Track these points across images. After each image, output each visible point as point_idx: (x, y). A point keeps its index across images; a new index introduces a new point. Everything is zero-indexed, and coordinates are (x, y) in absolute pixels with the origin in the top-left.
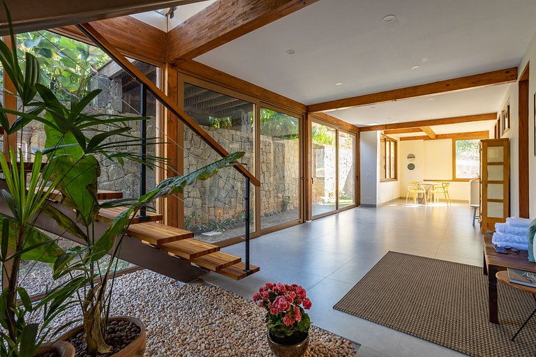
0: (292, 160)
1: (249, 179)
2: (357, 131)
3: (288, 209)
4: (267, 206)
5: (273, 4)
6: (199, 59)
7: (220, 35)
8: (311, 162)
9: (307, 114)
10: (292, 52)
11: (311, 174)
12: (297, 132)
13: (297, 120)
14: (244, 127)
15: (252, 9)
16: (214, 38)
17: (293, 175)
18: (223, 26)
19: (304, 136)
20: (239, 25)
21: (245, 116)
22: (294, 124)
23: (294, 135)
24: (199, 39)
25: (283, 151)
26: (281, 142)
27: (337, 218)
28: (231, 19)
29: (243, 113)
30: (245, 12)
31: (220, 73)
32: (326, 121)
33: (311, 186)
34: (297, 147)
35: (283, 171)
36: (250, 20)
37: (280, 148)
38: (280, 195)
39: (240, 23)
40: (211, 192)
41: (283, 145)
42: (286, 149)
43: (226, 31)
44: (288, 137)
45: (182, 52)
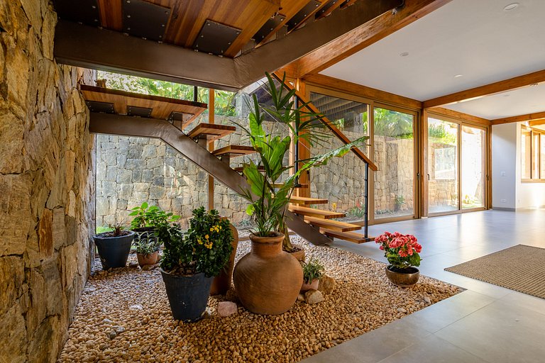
0: (405, 159)
1: (368, 164)
2: (488, 125)
3: (402, 209)
4: (379, 204)
5: (389, 23)
6: (323, 72)
7: (343, 52)
8: (427, 158)
9: (422, 110)
10: (405, 55)
11: (427, 170)
12: (411, 130)
13: (411, 117)
14: (356, 128)
15: (370, 29)
16: (338, 55)
17: (407, 175)
18: (345, 45)
19: (419, 133)
20: (359, 43)
21: (357, 117)
22: (408, 121)
23: (408, 134)
24: (325, 57)
25: (396, 150)
26: (394, 142)
27: (459, 219)
28: (353, 38)
29: (355, 114)
30: (365, 32)
31: (338, 81)
32: (445, 116)
33: (427, 183)
34: (412, 145)
35: (396, 169)
36: (369, 37)
37: (393, 146)
38: (393, 195)
39: (361, 41)
40: (326, 188)
41: (396, 145)
42: (400, 148)
43: (349, 49)
44: (402, 136)
45: (311, 69)
